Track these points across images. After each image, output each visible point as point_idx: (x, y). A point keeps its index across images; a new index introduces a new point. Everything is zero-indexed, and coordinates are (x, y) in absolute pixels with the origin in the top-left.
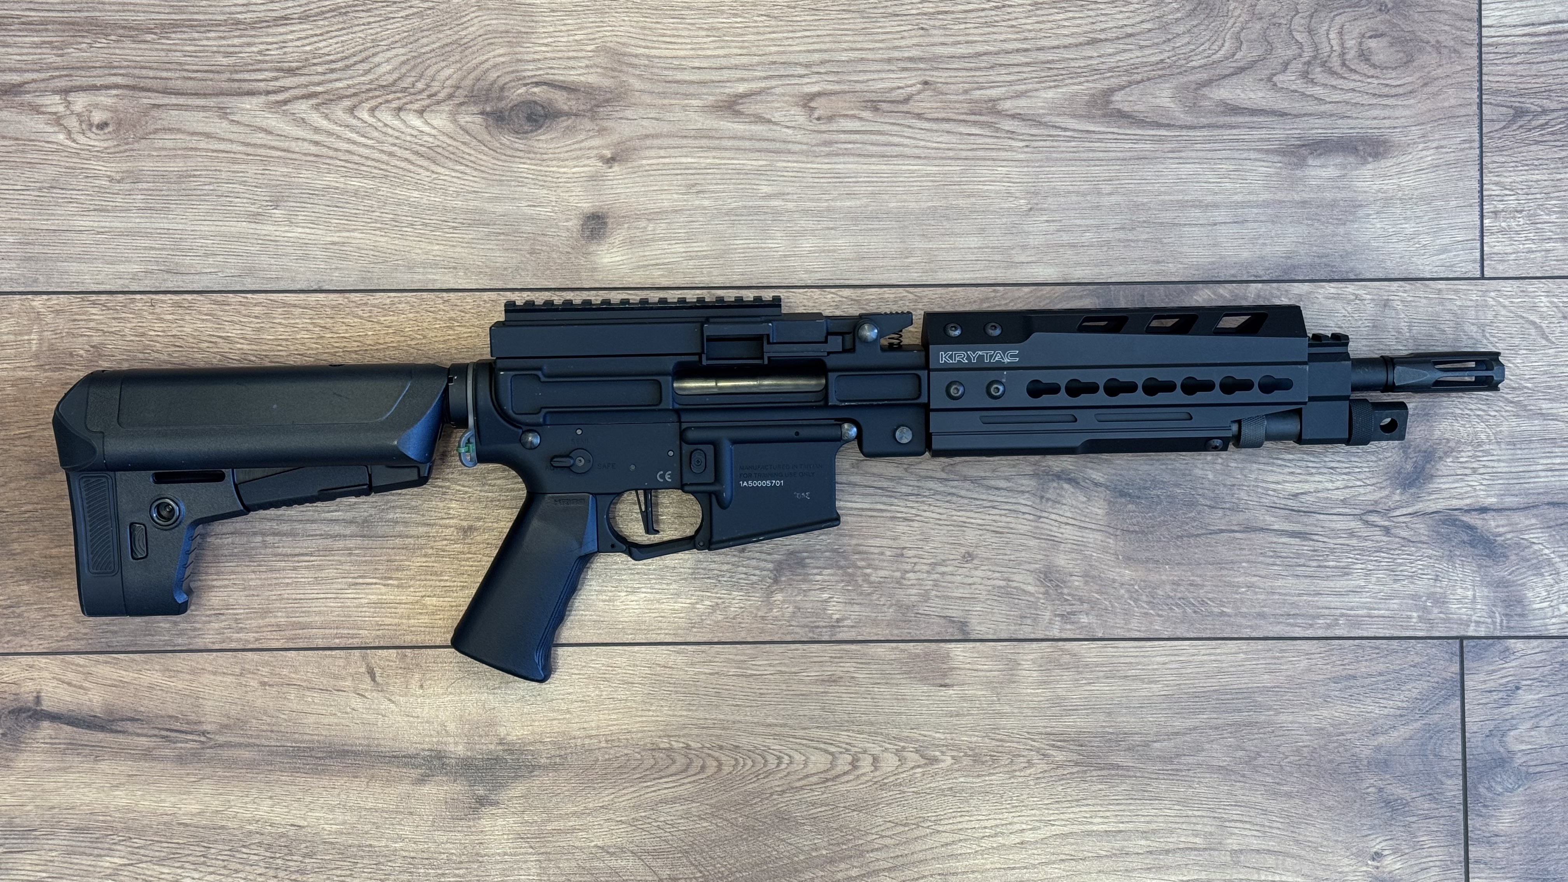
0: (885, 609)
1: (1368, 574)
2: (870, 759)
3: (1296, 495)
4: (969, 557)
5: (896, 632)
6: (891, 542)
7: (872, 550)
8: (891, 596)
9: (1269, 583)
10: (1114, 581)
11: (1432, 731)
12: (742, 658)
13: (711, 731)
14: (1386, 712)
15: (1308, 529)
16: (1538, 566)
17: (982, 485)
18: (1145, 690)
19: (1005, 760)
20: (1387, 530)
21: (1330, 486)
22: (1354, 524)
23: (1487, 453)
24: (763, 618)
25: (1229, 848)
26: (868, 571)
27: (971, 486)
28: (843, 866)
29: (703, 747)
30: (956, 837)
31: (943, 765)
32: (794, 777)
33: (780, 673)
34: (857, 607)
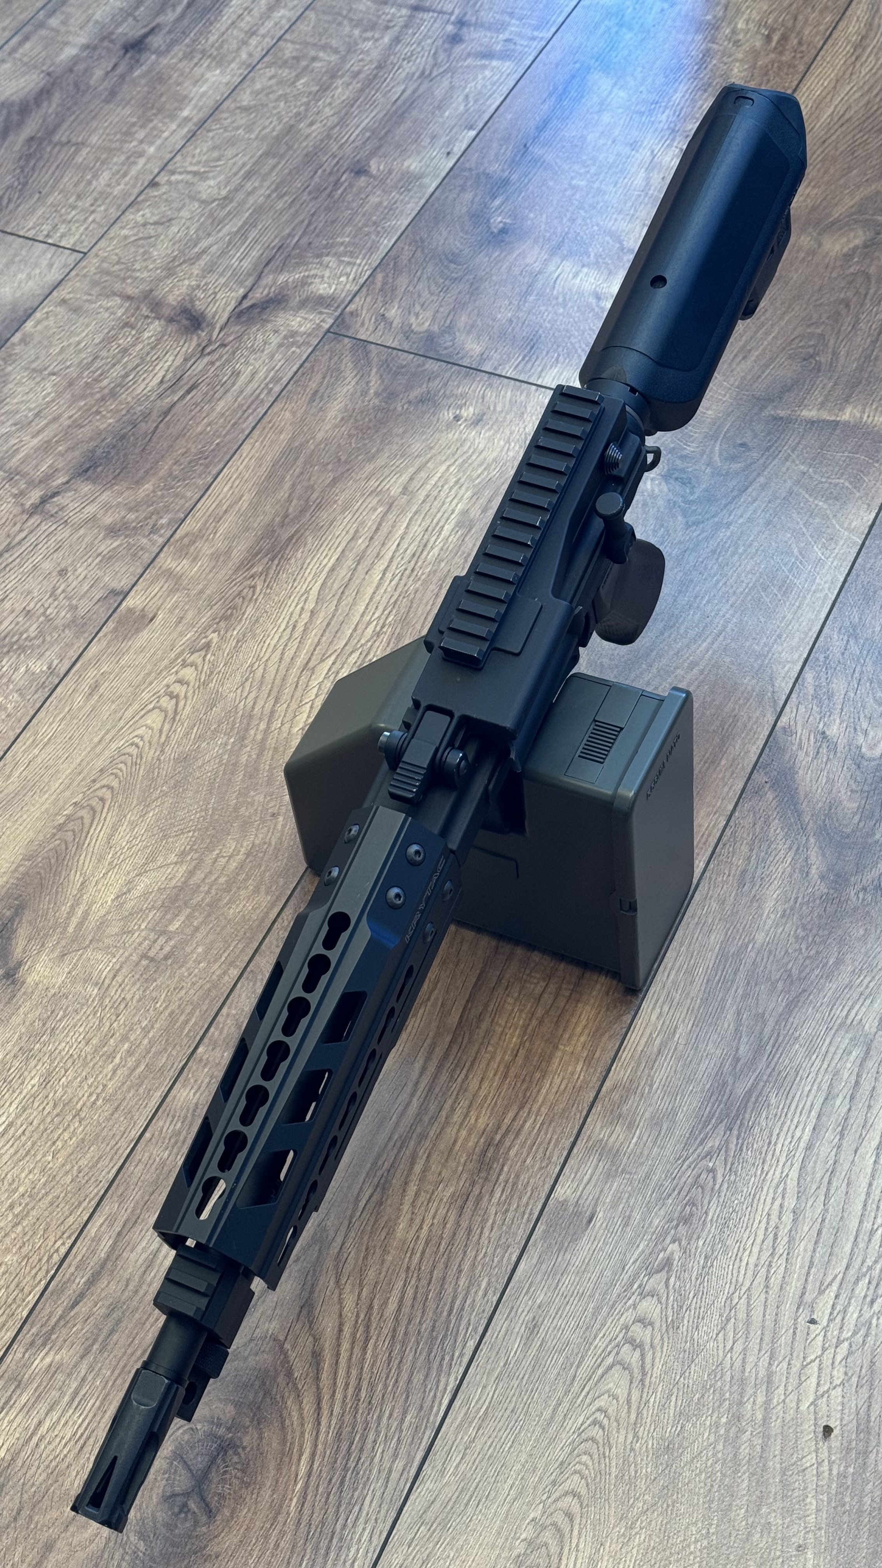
0: (63, 635)
1: (247, 363)
2: (177, 685)
3: (162, 382)
4: (63, 573)
5: (86, 635)
6: (14, 615)
7: (10, 628)
8: (56, 628)
9: (214, 415)
10: (148, 495)
11: (385, 365)
12: (31, 740)
13: (76, 783)
14: (353, 383)
15: (191, 383)
16: (304, 282)
17: (13, 547)
18: (244, 504)
19: (239, 601)
20: (223, 345)
21: (169, 363)
22: (206, 360)
23: (206, 284)
24: (8, 716)
26: (25, 636)
27: (10, 553)
28: (252, 732)
29: (84, 793)
30: (279, 651)
31: (215, 641)
32: (155, 739)
33: (62, 719)
34: (48, 653)
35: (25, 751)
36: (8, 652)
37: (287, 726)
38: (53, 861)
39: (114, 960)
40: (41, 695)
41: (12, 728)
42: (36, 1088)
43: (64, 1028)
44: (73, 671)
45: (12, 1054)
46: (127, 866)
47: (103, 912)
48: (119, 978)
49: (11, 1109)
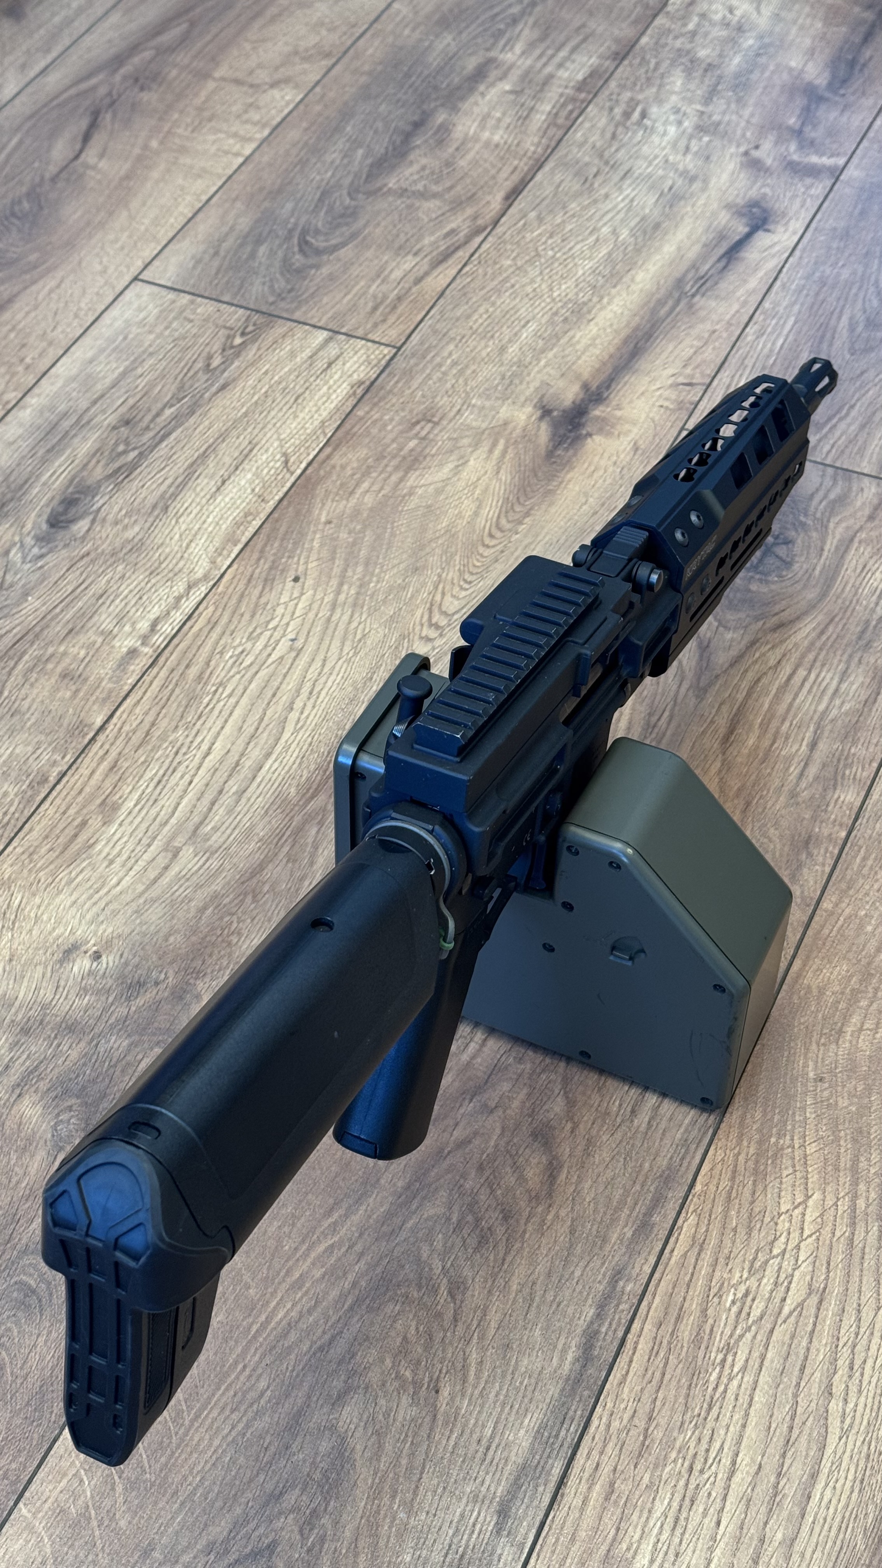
43: (495, 379)
46: (461, 484)
47: (477, 453)
48: (455, 409)
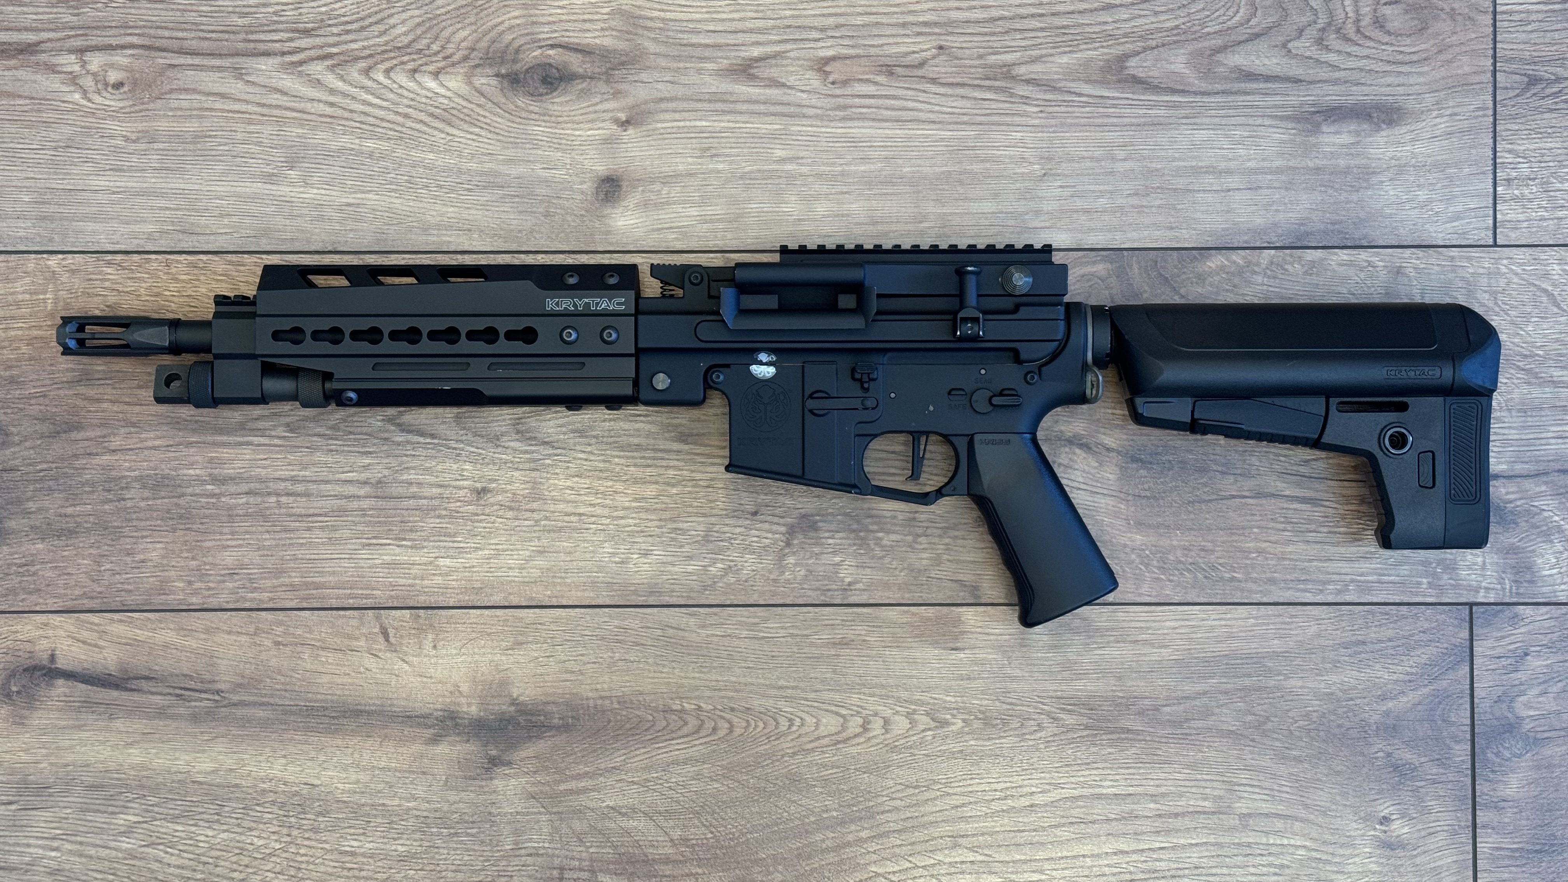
0: (897, 572)
2: (881, 722)
5: (907, 595)
8: (903, 559)
9: (1279, 549)
10: (1125, 546)
11: (1440, 698)
12: (755, 621)
13: (723, 693)
14: (1395, 677)
16: (1548, 533)
18: (1155, 655)
19: (1015, 724)
24: (775, 581)
25: (1239, 811)
28: (853, 827)
29: (715, 709)
30: (966, 800)
31: (953, 728)
32: (805, 739)
33: (792, 635)
34: (868, 571)
35: (740, 623)
36: (854, 531)
37: (875, 857)
38: (628, 726)
39: (546, 845)
40: (814, 597)
41: (762, 593)
42: (394, 853)
43: (461, 842)
44: (855, 609)
45: (418, 813)
46: (649, 797)
47: (591, 804)
48: (530, 860)
49: (367, 845)
